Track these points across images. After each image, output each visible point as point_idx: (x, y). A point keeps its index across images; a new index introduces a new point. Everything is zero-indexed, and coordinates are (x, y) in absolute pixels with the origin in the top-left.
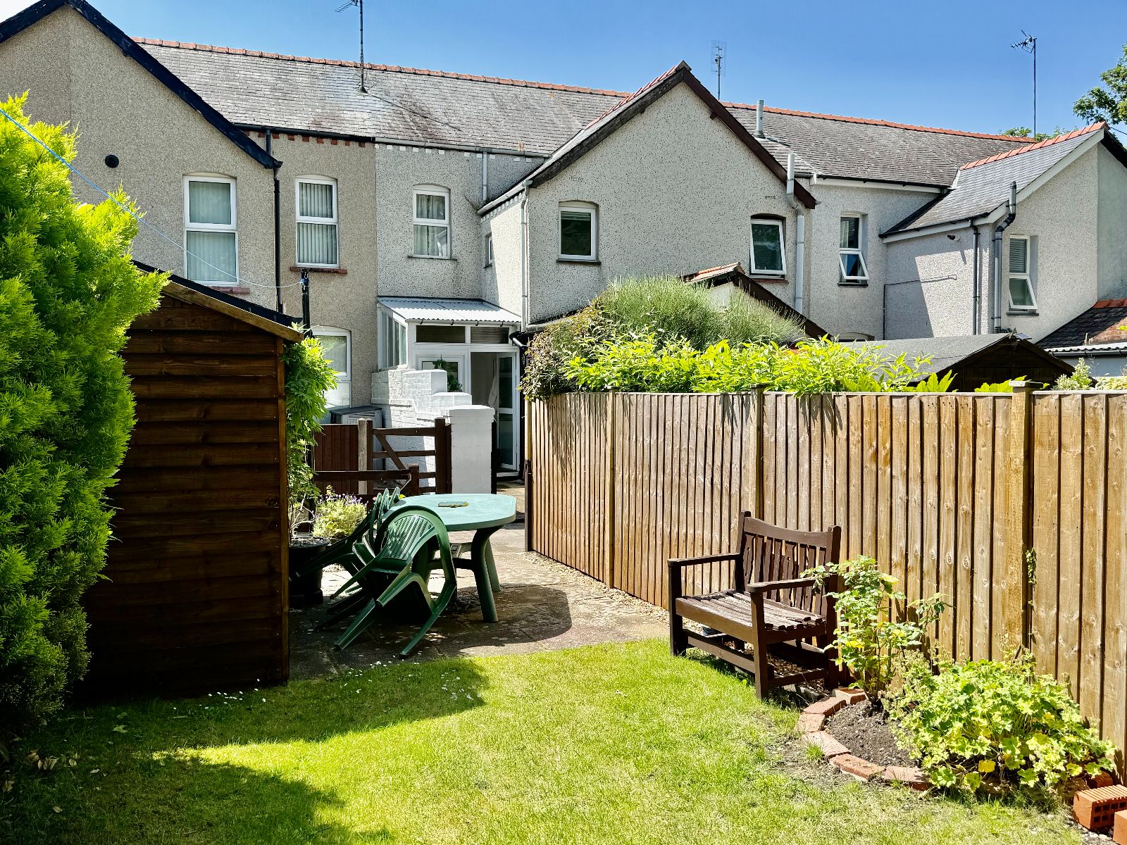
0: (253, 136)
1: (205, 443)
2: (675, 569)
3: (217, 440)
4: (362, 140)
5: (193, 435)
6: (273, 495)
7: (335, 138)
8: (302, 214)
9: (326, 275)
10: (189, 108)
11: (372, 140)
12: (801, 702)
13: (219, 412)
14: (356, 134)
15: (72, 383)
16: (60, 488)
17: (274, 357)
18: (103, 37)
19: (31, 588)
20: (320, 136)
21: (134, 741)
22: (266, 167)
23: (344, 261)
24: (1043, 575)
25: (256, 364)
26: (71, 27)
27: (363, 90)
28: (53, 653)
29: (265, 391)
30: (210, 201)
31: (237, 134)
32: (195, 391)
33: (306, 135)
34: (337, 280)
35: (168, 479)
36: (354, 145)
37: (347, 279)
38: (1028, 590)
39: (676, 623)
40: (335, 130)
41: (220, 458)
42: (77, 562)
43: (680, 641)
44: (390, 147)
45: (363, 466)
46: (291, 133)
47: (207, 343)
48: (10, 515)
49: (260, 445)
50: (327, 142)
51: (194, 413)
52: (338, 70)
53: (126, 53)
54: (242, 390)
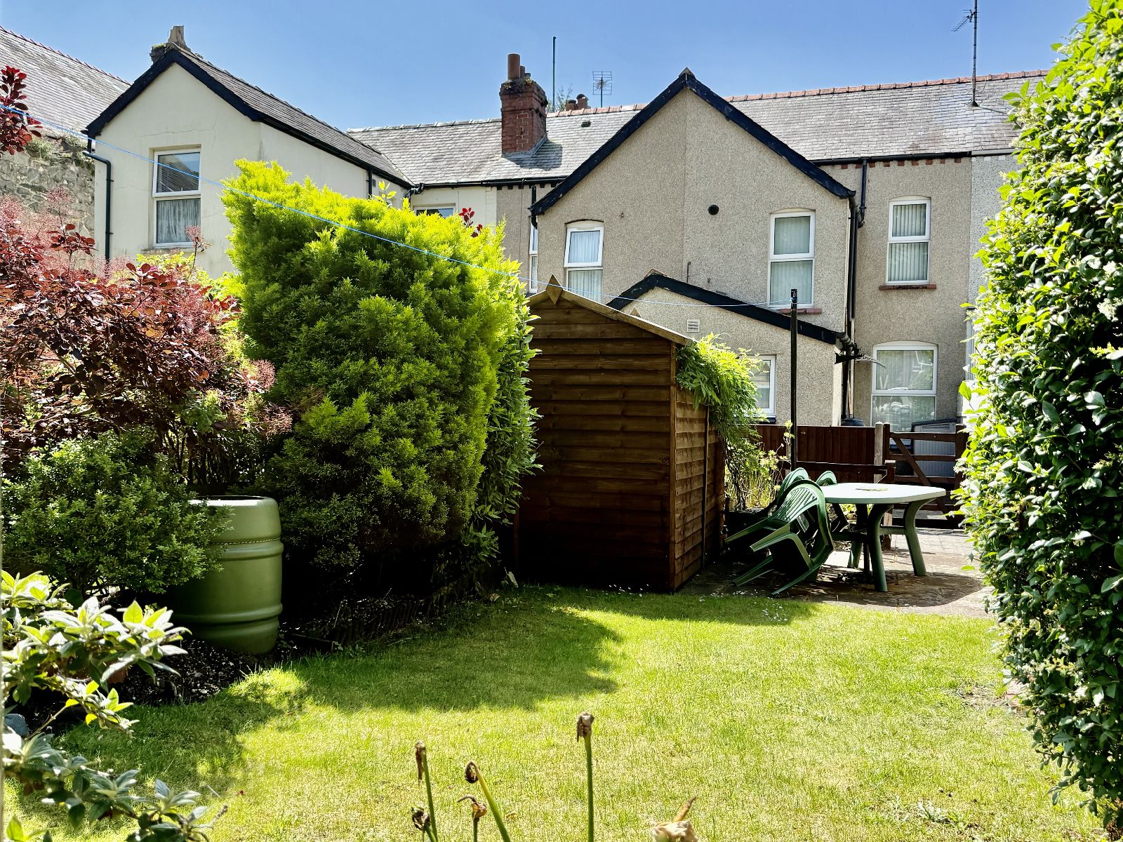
0: (837, 174)
1: (624, 416)
3: (630, 413)
4: (957, 156)
5: (617, 410)
7: (929, 158)
8: (895, 234)
9: (916, 291)
11: (968, 155)
13: (633, 394)
14: (952, 151)
18: (712, 108)
20: (914, 159)
22: (842, 197)
23: (933, 278)
25: (657, 361)
26: (689, 105)
27: (975, 104)
29: (661, 380)
30: (791, 234)
32: (617, 380)
33: (901, 159)
34: (926, 295)
35: (600, 439)
36: (950, 162)
37: (936, 294)
40: (931, 150)
41: (632, 426)
46: (886, 160)
47: (627, 347)
49: (658, 418)
50: (922, 163)
51: (617, 395)
52: (955, 88)
53: (728, 118)
54: (647, 379)
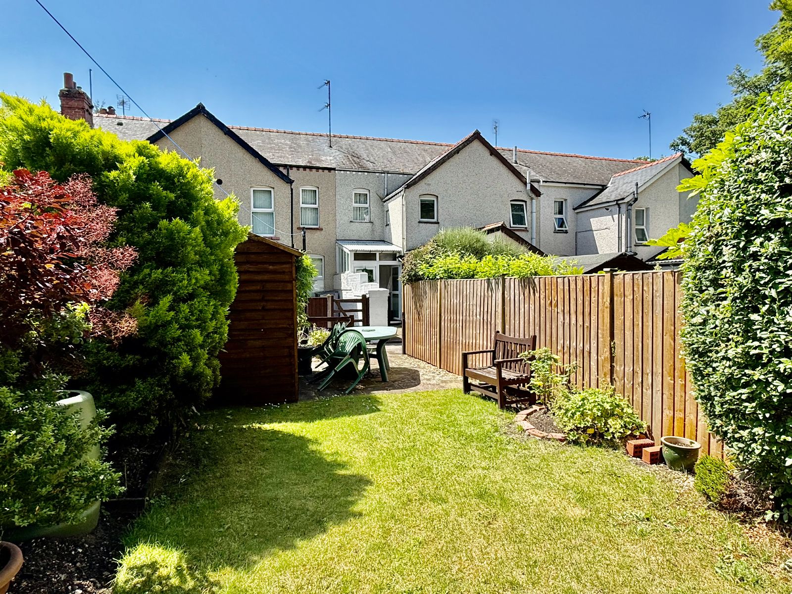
0: (281, 169)
1: (263, 299)
2: (465, 356)
3: (267, 298)
4: (330, 169)
5: (258, 296)
6: (290, 323)
7: (318, 168)
8: (303, 203)
9: (314, 231)
10: (253, 157)
11: (334, 169)
12: (517, 411)
13: (269, 286)
14: (327, 166)
15: (215, 268)
16: (212, 309)
17: (291, 263)
18: (216, 126)
19: (202, 346)
20: (311, 168)
21: (235, 421)
22: (287, 183)
23: (321, 224)
24: (618, 352)
26: (202, 123)
27: (331, 147)
28: (209, 372)
29: (287, 277)
30: (263, 198)
31: (274, 168)
32: (259, 278)
33: (305, 168)
34: (318, 232)
36: (326, 171)
37: (322, 232)
38: (612, 359)
39: (466, 379)
40: (318, 165)
41: (269, 306)
42: (217, 338)
43: (467, 388)
44: (342, 172)
45: (329, 315)
46: (298, 167)
47: (264, 258)
48: (195, 318)
49: (285, 301)
50: (314, 170)
51: (258, 287)
52: (319, 137)
53: (225, 134)
54: (278, 277)
